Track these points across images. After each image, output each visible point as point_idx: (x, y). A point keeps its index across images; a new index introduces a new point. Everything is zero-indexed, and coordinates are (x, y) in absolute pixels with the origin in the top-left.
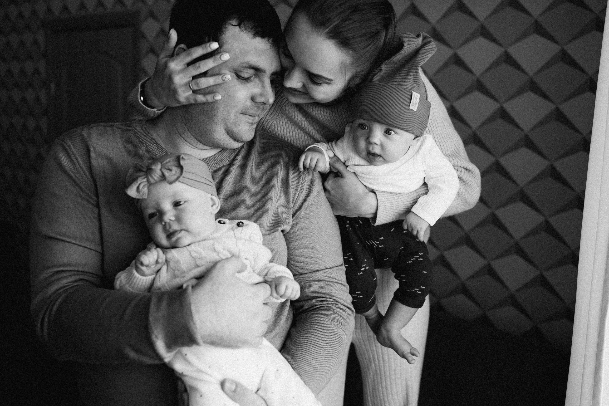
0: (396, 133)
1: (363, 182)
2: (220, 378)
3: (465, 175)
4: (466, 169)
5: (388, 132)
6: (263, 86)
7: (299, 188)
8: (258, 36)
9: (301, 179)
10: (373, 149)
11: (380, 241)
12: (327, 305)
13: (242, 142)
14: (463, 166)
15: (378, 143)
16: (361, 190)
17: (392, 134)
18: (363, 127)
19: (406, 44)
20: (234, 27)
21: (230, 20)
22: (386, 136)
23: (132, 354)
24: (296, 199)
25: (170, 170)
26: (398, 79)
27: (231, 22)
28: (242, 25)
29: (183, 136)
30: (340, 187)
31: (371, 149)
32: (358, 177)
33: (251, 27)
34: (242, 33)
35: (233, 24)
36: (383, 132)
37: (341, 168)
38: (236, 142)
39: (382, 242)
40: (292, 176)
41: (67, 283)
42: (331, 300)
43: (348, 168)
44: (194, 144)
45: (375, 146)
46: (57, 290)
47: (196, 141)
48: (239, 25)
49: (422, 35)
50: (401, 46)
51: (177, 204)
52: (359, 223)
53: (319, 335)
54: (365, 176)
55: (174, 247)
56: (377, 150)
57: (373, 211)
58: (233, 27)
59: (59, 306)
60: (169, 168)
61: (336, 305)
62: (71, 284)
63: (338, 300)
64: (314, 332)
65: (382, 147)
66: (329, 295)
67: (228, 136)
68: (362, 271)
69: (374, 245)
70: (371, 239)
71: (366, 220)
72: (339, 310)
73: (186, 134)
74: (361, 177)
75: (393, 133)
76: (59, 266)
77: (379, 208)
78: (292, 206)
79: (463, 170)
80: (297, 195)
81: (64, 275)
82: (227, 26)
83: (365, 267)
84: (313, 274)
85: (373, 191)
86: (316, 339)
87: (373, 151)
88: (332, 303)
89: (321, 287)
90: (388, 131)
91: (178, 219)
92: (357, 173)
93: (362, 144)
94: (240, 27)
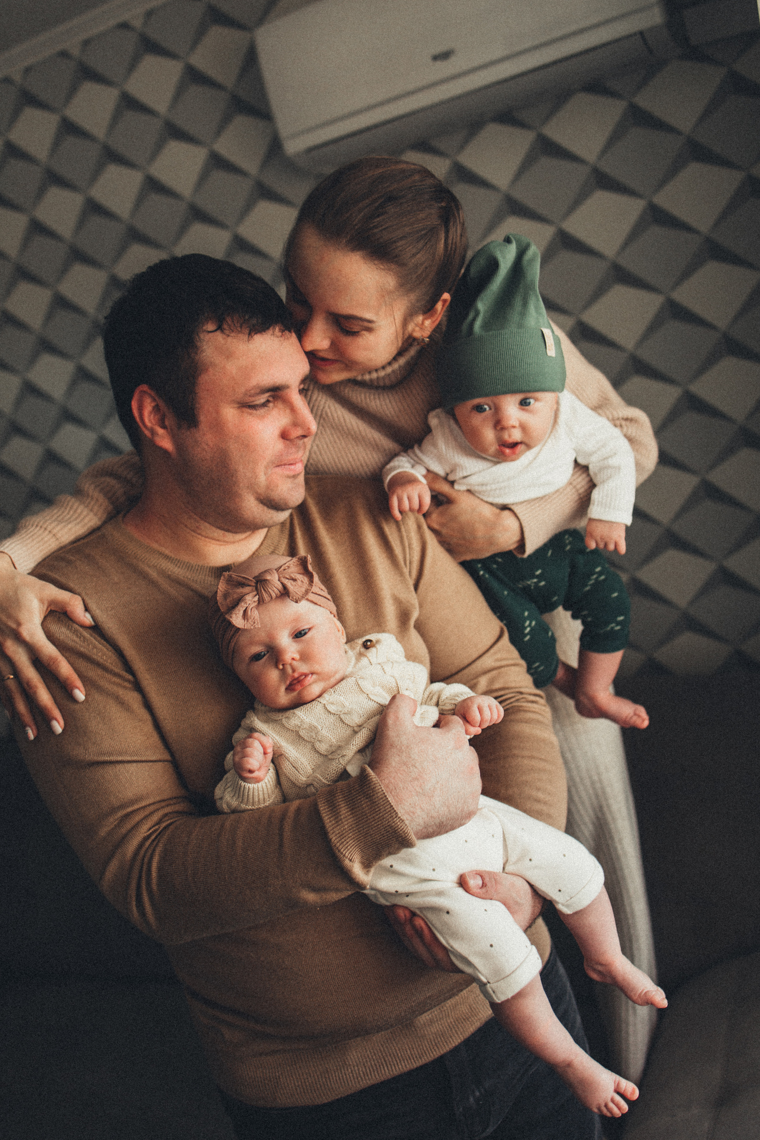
0: (536, 400)
1: (485, 499)
2: (455, 878)
3: (632, 430)
4: (626, 419)
5: (525, 403)
6: (293, 409)
7: (407, 544)
8: (256, 333)
9: (403, 529)
10: (510, 436)
11: (537, 577)
12: (511, 705)
13: (290, 508)
14: (621, 415)
15: (517, 424)
16: (488, 512)
17: (531, 404)
18: (482, 408)
19: (500, 259)
20: (213, 334)
21: (203, 325)
22: (523, 410)
23: (310, 897)
24: (408, 562)
25: (295, 580)
26: (514, 316)
27: (204, 328)
28: (225, 326)
29: (199, 532)
30: (454, 518)
31: (506, 437)
32: (477, 494)
33: (239, 325)
34: (229, 339)
35: (209, 330)
36: (518, 406)
37: (445, 488)
38: (280, 512)
39: (540, 577)
40: (390, 530)
41: (150, 829)
42: (513, 695)
43: (456, 487)
44: (221, 538)
45: (513, 430)
46: (141, 845)
47: (221, 532)
48: (220, 328)
49: (512, 238)
50: (493, 265)
51: (299, 635)
52: (496, 563)
53: (526, 753)
54: (484, 488)
55: (299, 703)
56: (516, 435)
57: (516, 537)
58: (211, 335)
59: (160, 869)
60: (291, 577)
61: (523, 700)
62: (157, 827)
63: (522, 690)
64: (516, 752)
65: (524, 428)
66: (508, 688)
67: (265, 508)
68: (528, 634)
69: (530, 586)
70: (524, 578)
71: (508, 555)
72: (530, 705)
73: (202, 527)
74: (480, 492)
75: (532, 401)
76: (122, 807)
77: (525, 529)
78: (407, 573)
79: (623, 423)
80: (408, 556)
81: (137, 818)
82: (202, 336)
83: (530, 625)
84: (473, 666)
85: (505, 508)
86: (526, 761)
87: (511, 440)
88: (517, 698)
89: (492, 681)
90: (523, 402)
91: (305, 657)
92: (472, 488)
93: (489, 435)
94: (222, 331)
